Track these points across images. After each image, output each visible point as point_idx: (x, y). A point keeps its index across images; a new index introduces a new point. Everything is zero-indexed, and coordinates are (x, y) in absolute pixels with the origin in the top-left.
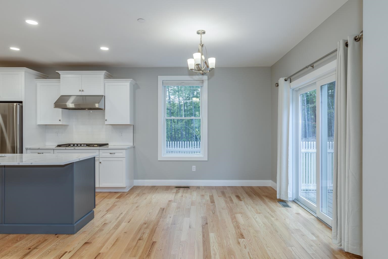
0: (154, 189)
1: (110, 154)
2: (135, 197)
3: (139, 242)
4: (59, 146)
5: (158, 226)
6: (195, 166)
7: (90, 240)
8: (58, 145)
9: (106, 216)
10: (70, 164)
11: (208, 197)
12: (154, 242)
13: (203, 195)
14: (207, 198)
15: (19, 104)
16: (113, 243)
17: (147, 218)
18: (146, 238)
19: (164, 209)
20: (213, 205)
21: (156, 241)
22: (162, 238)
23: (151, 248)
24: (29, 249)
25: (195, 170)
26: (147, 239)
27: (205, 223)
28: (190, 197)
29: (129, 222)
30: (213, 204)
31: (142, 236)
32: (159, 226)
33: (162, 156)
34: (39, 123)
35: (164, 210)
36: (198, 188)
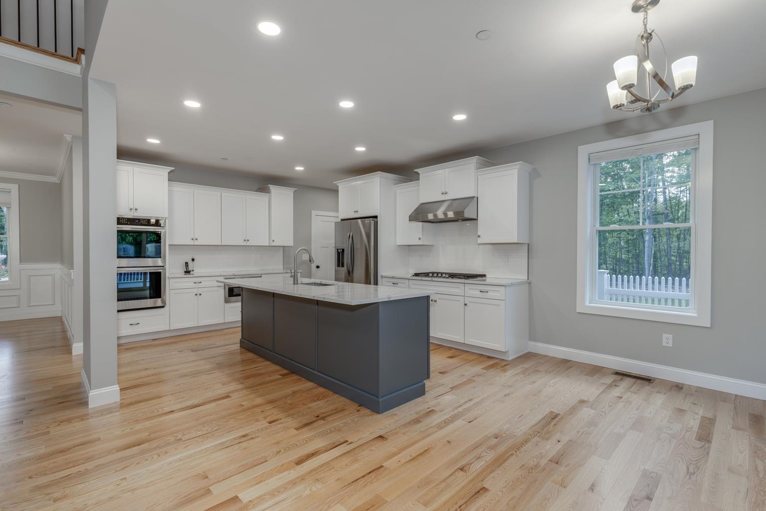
0: (565, 365)
1: (480, 293)
2: (515, 375)
3: (457, 473)
4: (417, 275)
5: (518, 453)
6: (670, 336)
7: (389, 434)
8: (415, 274)
9: (445, 397)
10: (374, 305)
11: (694, 419)
12: (484, 488)
13: (681, 411)
14: (693, 421)
15: (374, 219)
16: (414, 455)
17: (507, 426)
18: (475, 471)
19: (556, 416)
20: (702, 447)
21: (490, 489)
22: (505, 487)
23: (469, 499)
24: (317, 417)
25: (670, 345)
26: (475, 474)
27: (644, 494)
28: (640, 406)
29: (470, 422)
30: (703, 443)
31: (471, 464)
32: (520, 453)
33: (587, 304)
34: (400, 243)
35: (556, 420)
36: (678, 387)
